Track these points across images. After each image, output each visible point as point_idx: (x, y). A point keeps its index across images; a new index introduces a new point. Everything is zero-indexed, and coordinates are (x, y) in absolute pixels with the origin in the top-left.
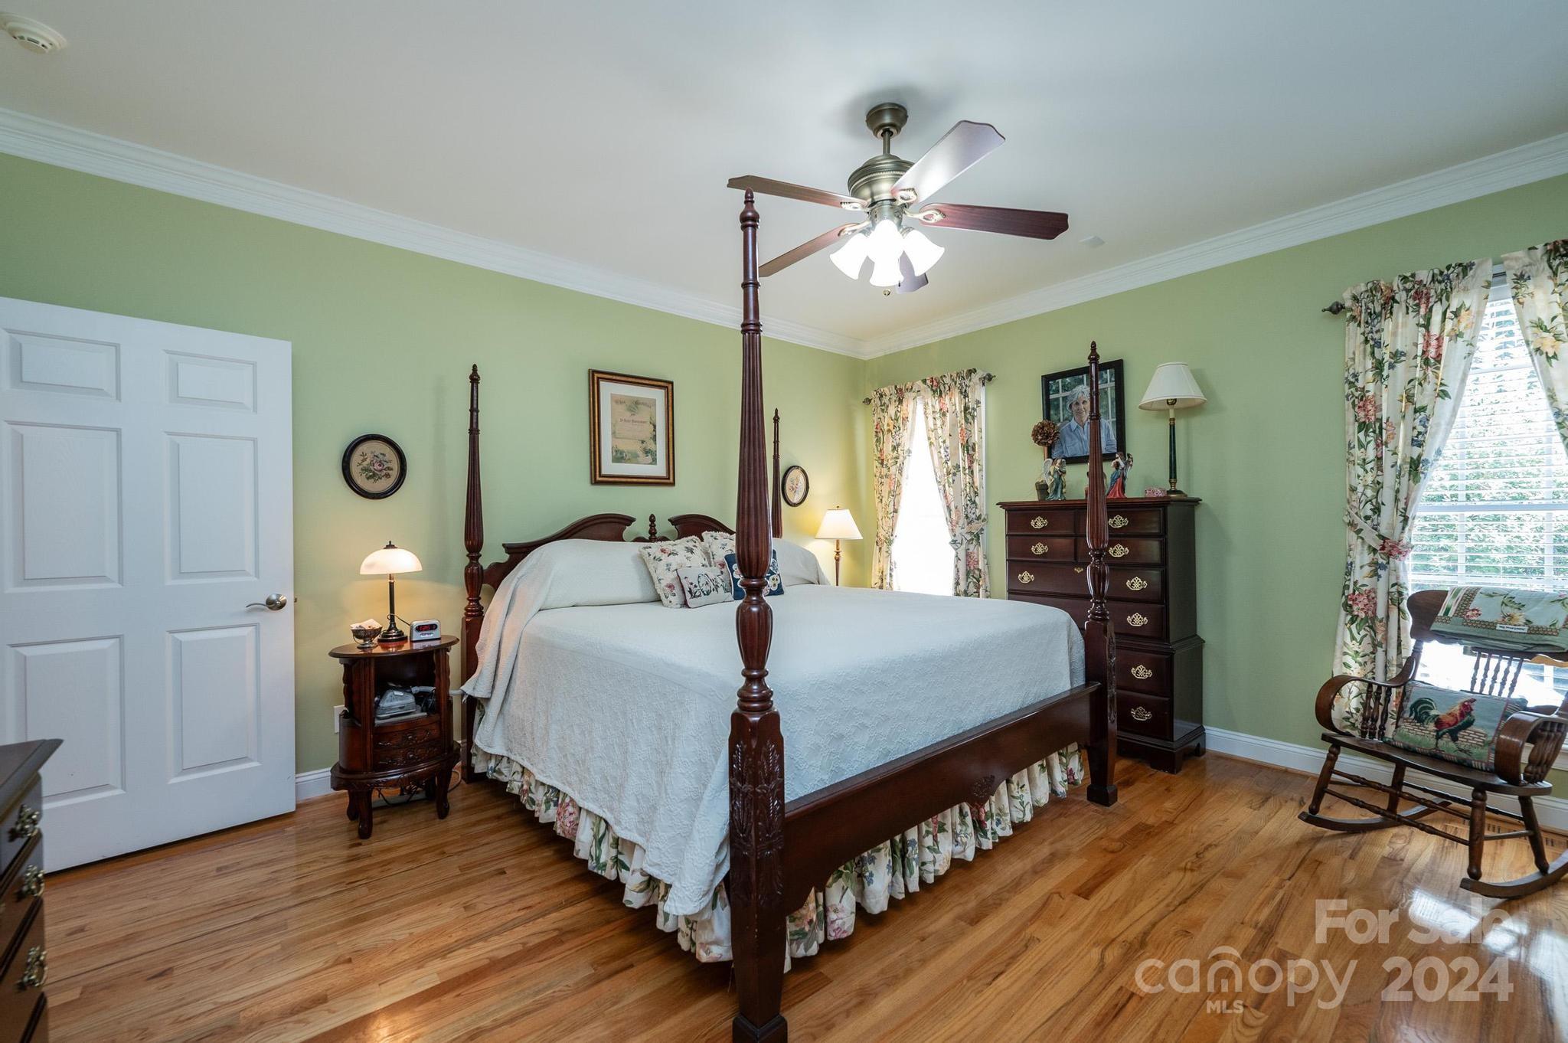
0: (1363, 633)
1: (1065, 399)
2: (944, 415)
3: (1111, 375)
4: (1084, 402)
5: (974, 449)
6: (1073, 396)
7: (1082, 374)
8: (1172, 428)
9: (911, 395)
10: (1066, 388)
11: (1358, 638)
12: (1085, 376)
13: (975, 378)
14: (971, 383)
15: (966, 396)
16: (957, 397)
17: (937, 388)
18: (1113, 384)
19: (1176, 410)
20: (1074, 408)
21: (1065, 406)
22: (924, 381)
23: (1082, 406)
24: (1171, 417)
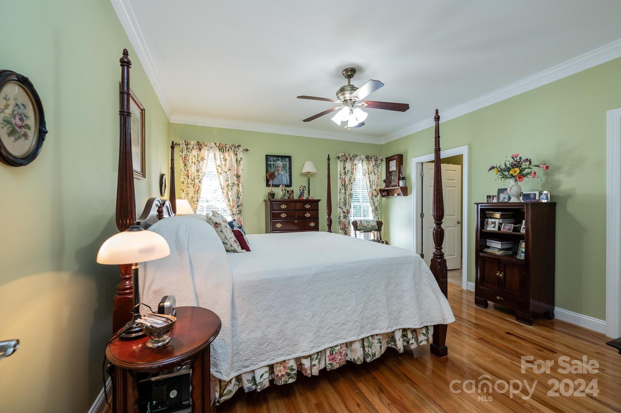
0: (342, 231)
1: (273, 164)
2: (226, 160)
3: (288, 160)
4: (280, 167)
5: (240, 177)
6: (276, 164)
7: (279, 158)
8: (309, 180)
9: (206, 148)
10: (274, 161)
11: (341, 233)
12: (280, 158)
13: (241, 149)
14: (239, 151)
15: (237, 155)
16: (232, 155)
17: (222, 149)
18: (289, 163)
19: (310, 175)
20: (277, 168)
21: (273, 167)
22: (215, 144)
23: (279, 168)
24: (309, 176)
